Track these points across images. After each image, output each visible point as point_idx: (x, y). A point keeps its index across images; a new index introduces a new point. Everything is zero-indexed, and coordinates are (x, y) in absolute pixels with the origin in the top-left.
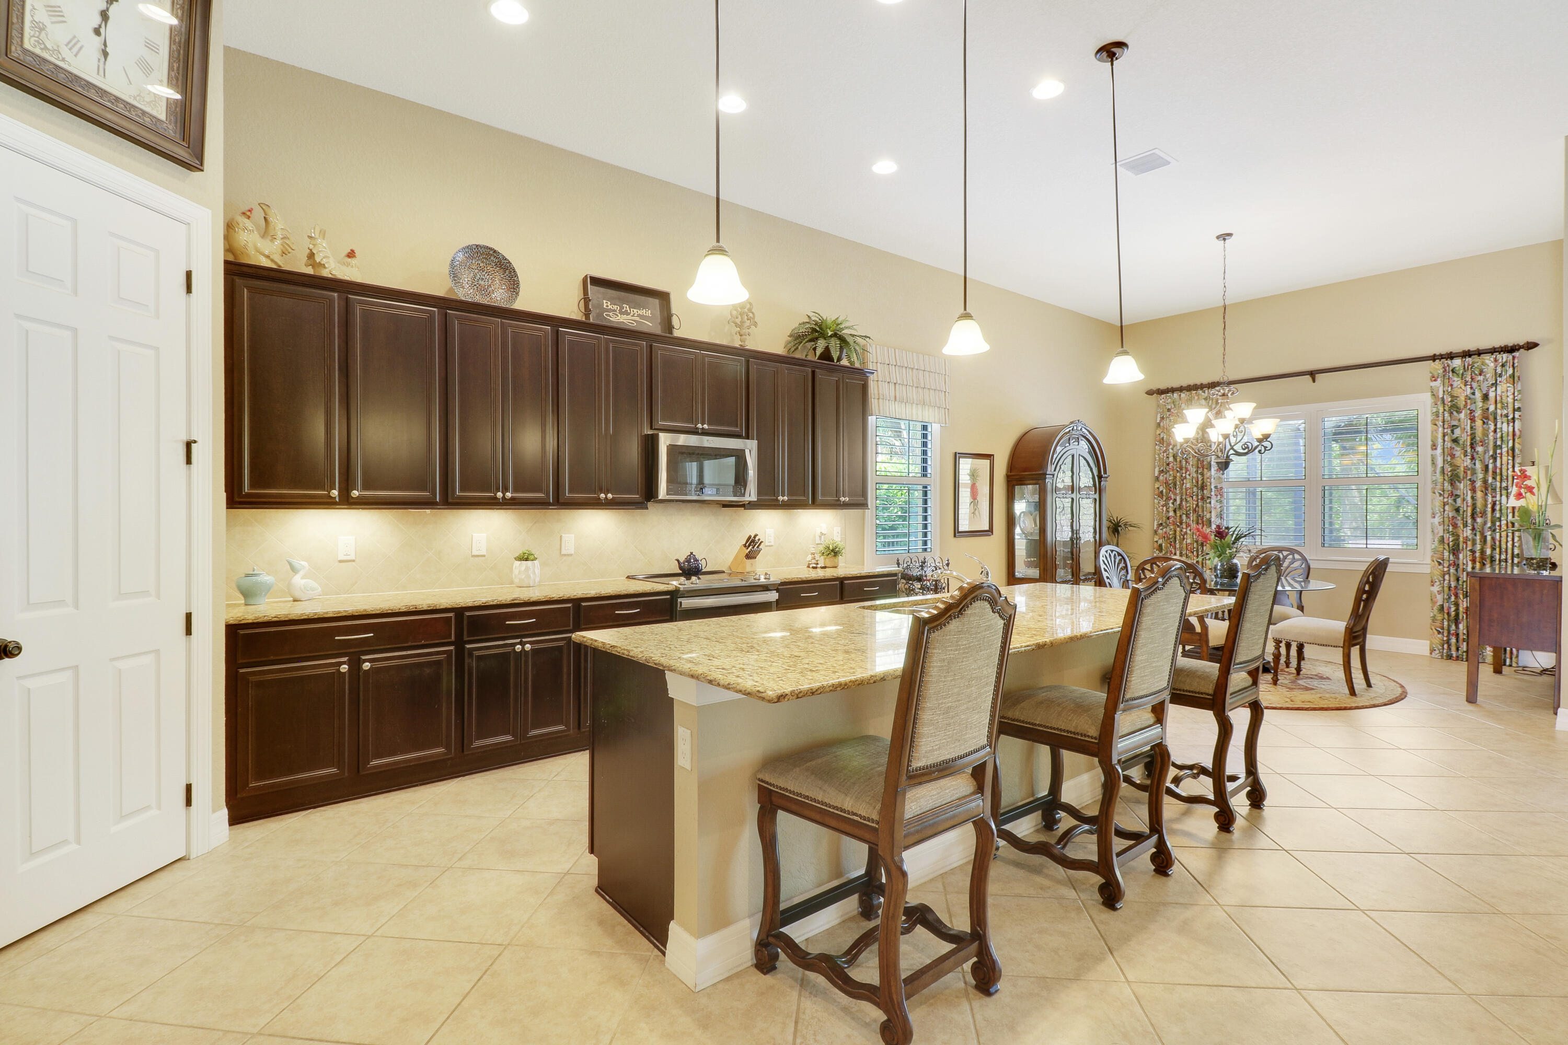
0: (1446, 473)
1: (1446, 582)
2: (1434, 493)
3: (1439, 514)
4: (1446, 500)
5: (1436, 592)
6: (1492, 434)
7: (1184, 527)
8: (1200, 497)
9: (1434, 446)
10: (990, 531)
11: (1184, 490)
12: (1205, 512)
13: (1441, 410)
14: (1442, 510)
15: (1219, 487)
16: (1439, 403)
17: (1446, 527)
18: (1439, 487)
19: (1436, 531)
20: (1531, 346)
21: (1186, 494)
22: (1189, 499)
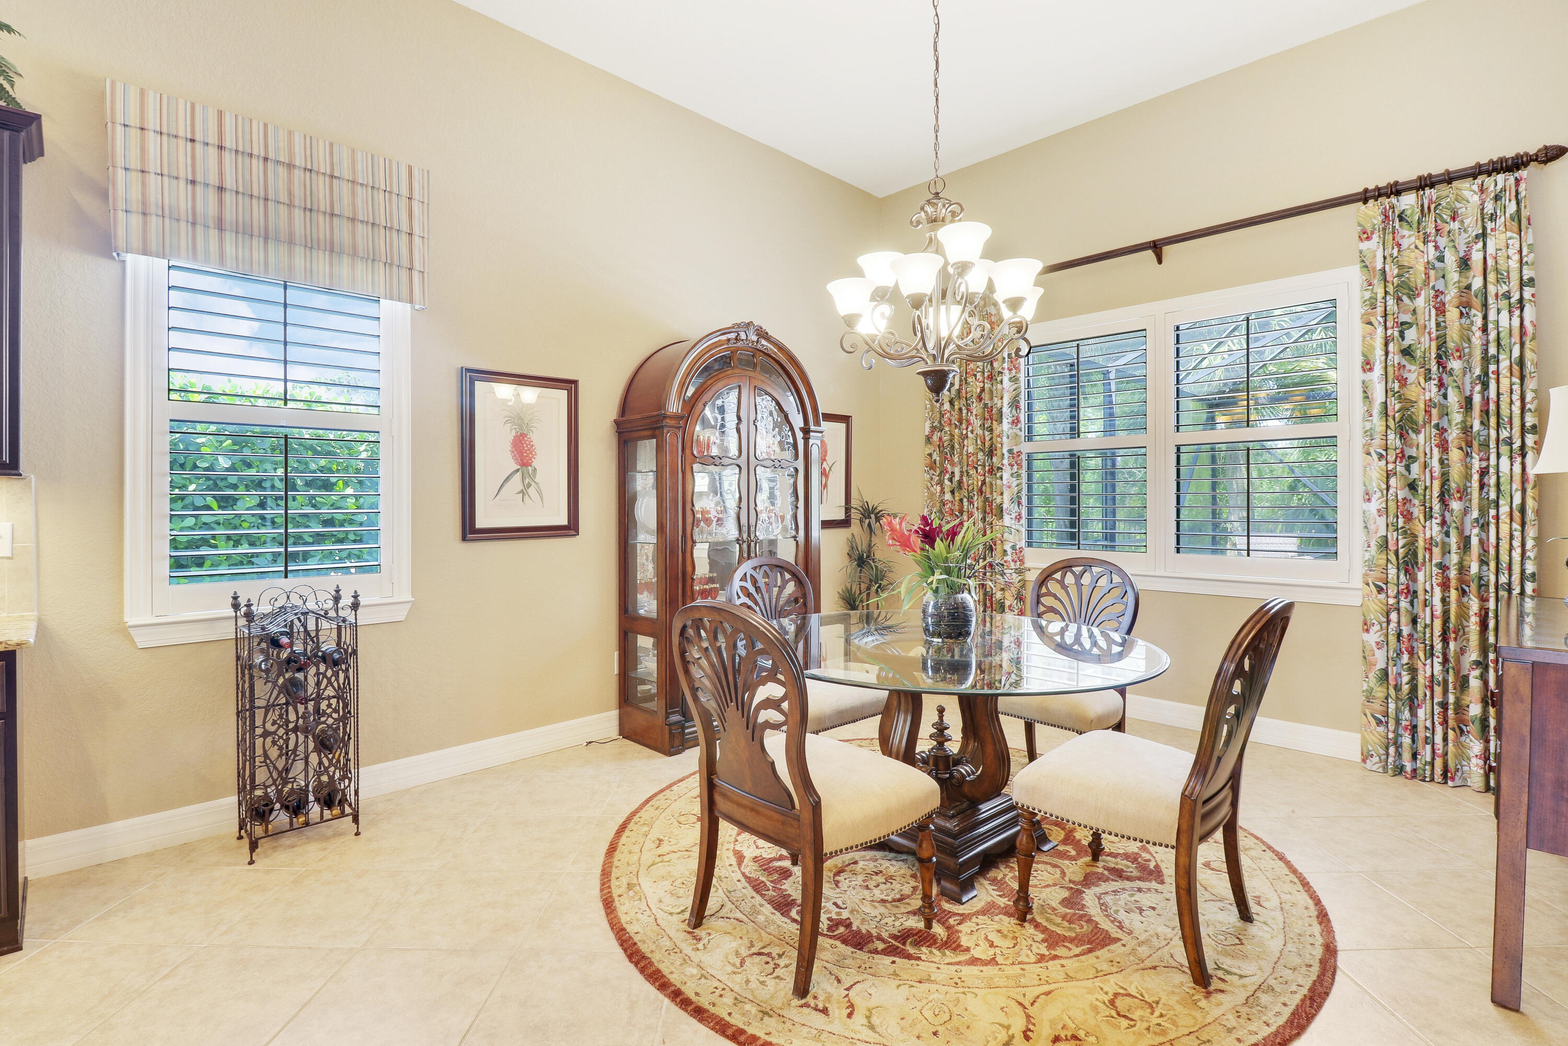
0: (1390, 413)
1: (1393, 625)
2: (1369, 454)
3: (1379, 494)
4: (1390, 467)
5: (1374, 645)
6: (1479, 334)
7: (965, 518)
8: (987, 468)
9: (1368, 364)
10: (571, 528)
11: (965, 457)
12: (995, 494)
13: (1380, 293)
14: (1384, 486)
15: (1015, 451)
16: (1375, 282)
17: (1391, 519)
18: (1378, 441)
19: (1372, 527)
20: (1551, 155)
21: (968, 465)
22: (971, 472)
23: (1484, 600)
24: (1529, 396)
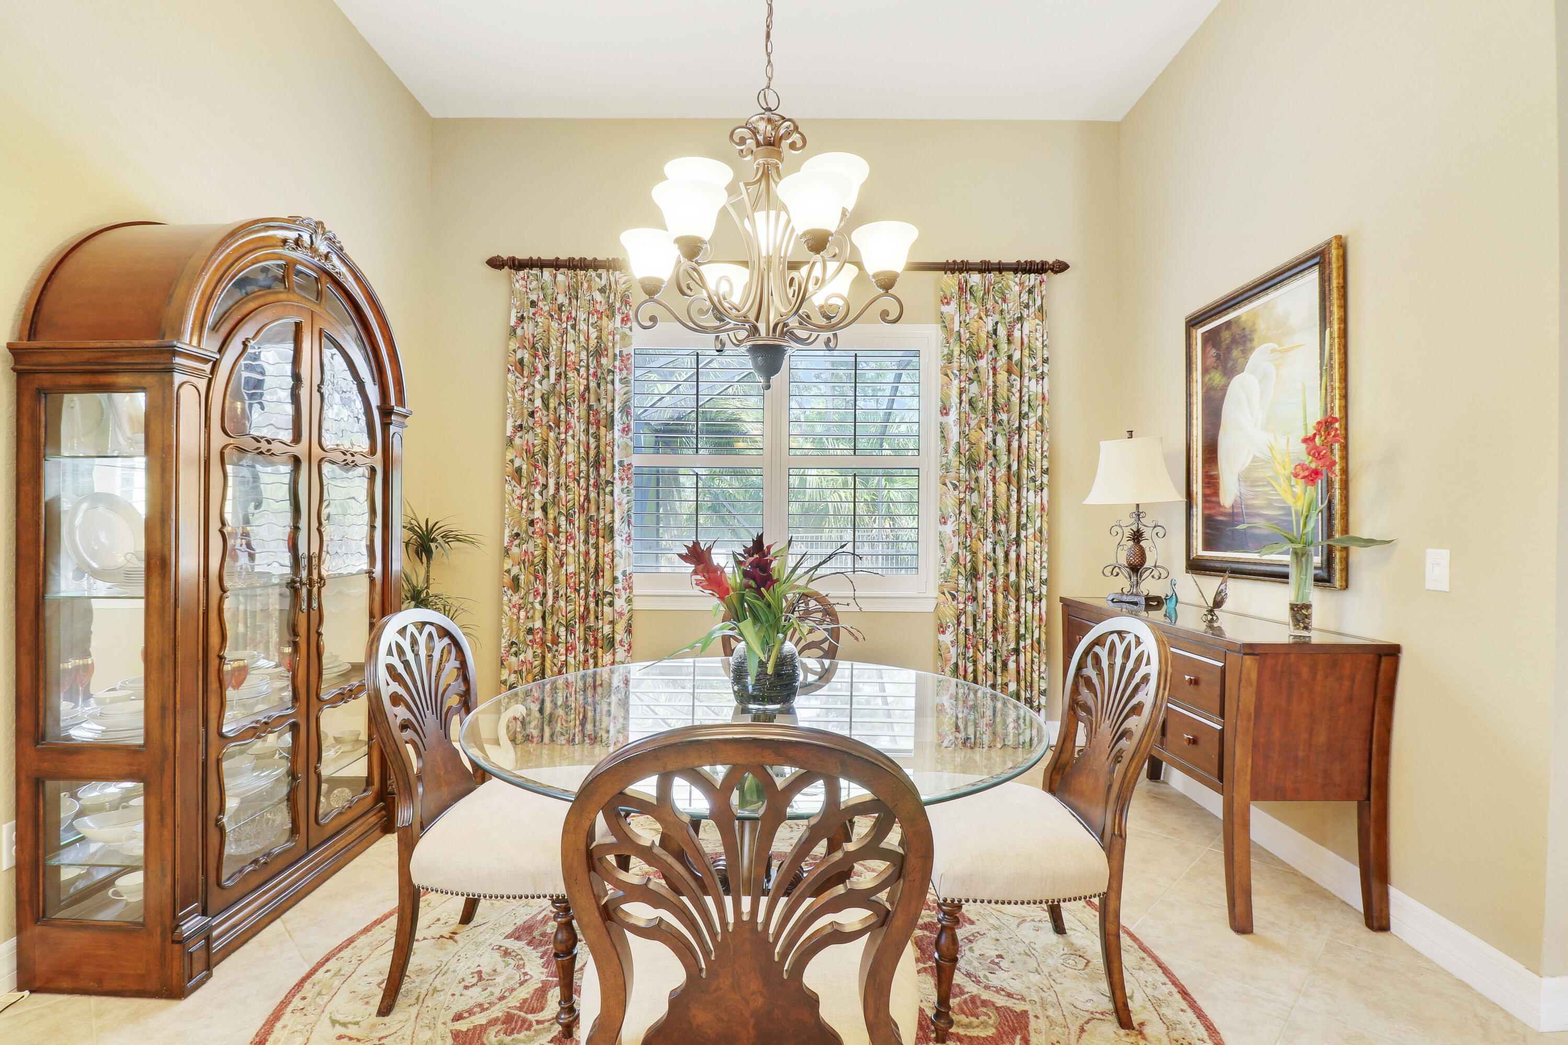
0: (963, 452)
1: (962, 626)
2: (945, 484)
3: (953, 518)
4: (962, 496)
5: (949, 644)
6: (1017, 395)
7: (563, 540)
8: (592, 482)
9: (945, 409)
11: (563, 467)
12: (602, 511)
13: (956, 353)
14: (957, 512)
15: (625, 463)
16: (951, 341)
17: (962, 539)
18: (953, 474)
19: (948, 545)
20: (1060, 267)
21: (567, 475)
22: (572, 485)
23: (1018, 600)
24: (1045, 448)
